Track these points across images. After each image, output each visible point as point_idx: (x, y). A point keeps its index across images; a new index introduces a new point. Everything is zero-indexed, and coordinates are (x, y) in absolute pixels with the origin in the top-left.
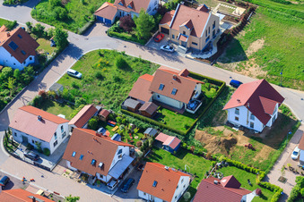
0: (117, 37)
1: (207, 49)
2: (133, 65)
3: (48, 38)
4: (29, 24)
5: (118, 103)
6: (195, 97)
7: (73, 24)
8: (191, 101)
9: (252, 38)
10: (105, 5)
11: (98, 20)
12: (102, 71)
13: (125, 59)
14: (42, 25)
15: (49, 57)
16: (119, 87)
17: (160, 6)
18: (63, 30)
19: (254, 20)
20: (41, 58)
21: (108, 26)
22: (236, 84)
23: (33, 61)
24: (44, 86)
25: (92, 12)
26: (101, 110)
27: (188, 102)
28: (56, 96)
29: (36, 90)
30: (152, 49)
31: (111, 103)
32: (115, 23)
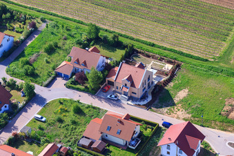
0: (74, 89)
1: (144, 97)
2: (86, 111)
3: (19, 89)
4: (4, 79)
5: (75, 142)
6: (135, 136)
7: (38, 79)
8: (133, 139)
9: (179, 88)
10: (64, 63)
11: (58, 75)
12: (61, 116)
13: (80, 106)
14: (15, 79)
15: (20, 105)
16: (76, 128)
17: (107, 63)
18: (31, 84)
19: (179, 74)
20: (14, 106)
21: (66, 80)
22: (167, 125)
23: (7, 108)
24: (16, 128)
25: (54, 69)
26: (61, 147)
27: (130, 140)
28: (26, 136)
29: (10, 132)
30: (101, 98)
31: (69, 141)
32: (71, 77)
